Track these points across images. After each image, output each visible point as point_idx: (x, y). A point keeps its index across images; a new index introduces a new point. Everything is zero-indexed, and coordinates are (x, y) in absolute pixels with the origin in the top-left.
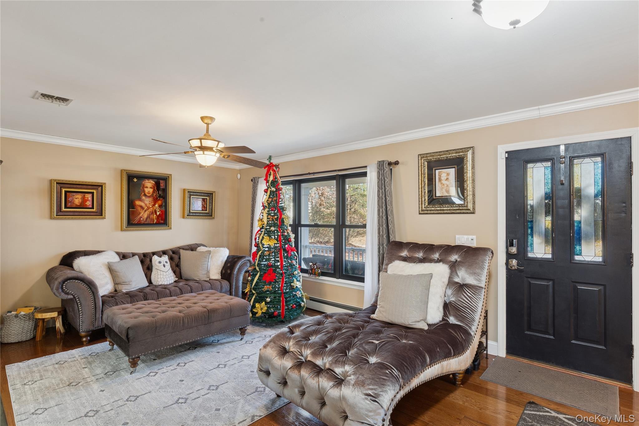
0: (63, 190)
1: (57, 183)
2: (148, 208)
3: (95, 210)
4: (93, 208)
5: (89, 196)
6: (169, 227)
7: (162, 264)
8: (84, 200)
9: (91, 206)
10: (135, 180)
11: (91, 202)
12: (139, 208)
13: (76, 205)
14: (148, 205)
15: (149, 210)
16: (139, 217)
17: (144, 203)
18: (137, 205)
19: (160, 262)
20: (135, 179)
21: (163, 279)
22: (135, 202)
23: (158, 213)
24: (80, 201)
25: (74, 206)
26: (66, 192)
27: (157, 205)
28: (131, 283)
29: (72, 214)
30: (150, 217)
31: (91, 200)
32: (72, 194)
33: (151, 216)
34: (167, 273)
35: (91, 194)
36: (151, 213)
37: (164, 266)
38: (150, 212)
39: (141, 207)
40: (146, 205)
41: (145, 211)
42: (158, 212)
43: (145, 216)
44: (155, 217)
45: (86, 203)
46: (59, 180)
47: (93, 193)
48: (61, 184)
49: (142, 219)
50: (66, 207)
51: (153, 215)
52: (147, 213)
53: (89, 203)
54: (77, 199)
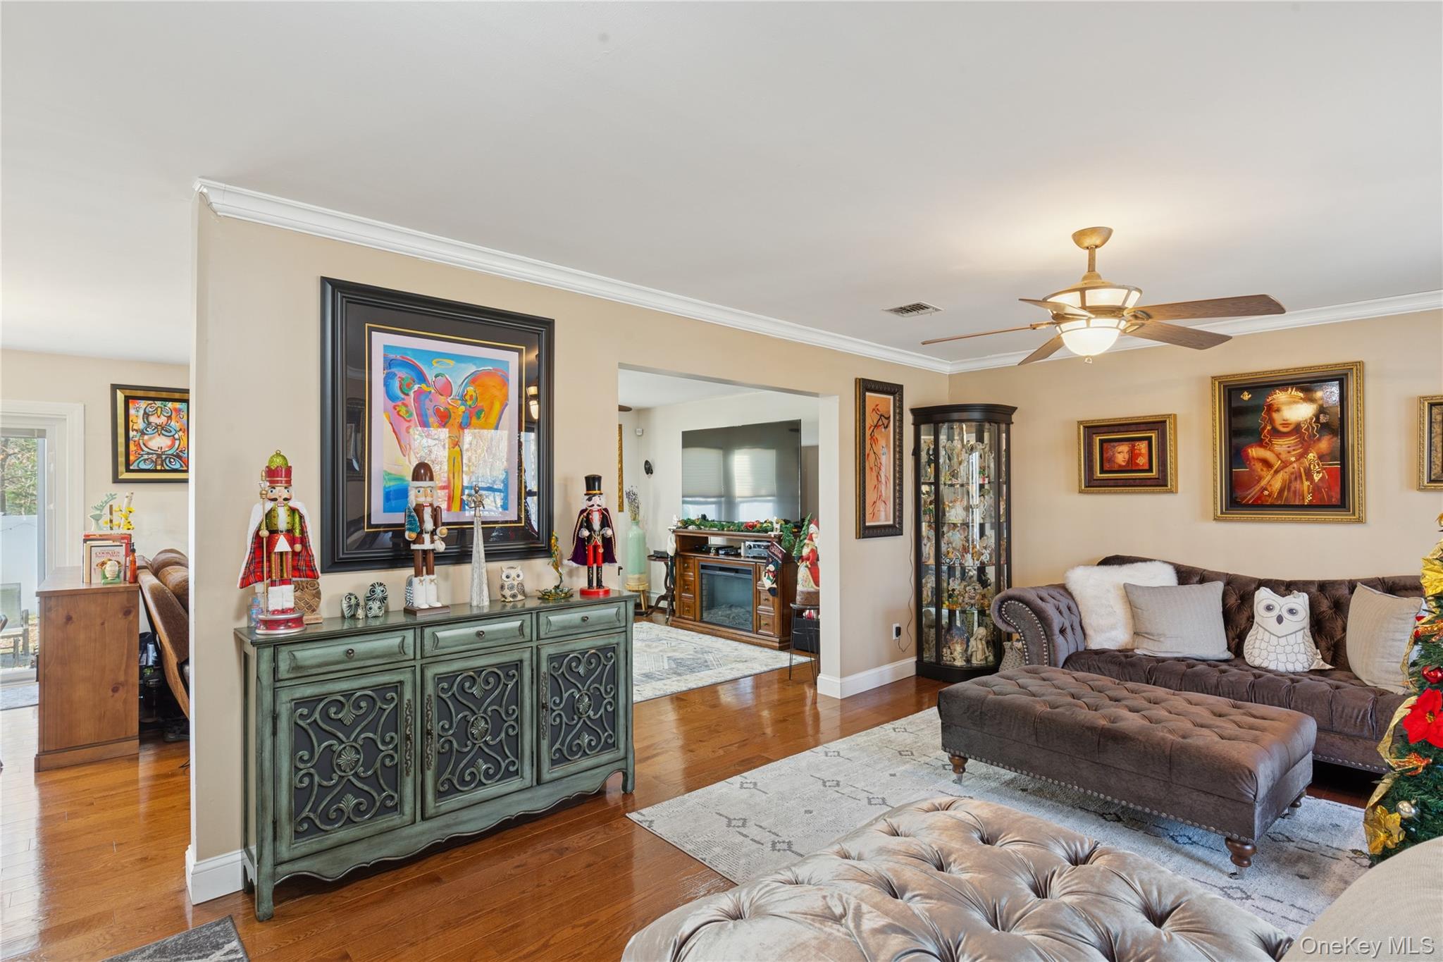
0: (1097, 439)
1: (1085, 427)
2: (1286, 464)
3: (1154, 474)
4: (1150, 470)
5: (1143, 446)
6: (1354, 514)
7: (1275, 613)
8: (1133, 455)
9: (1147, 467)
10: (1246, 396)
11: (1147, 458)
12: (1258, 466)
13: (1120, 466)
14: (1284, 456)
15: (1289, 469)
16: (1257, 488)
17: (1272, 451)
18: (1253, 458)
19: (1269, 608)
20: (1246, 393)
21: (1264, 653)
22: (1246, 451)
23: (1317, 478)
24: (1127, 456)
25: (1116, 468)
26: (1102, 442)
27: (1311, 456)
28: (1161, 639)
29: (1112, 483)
30: (1293, 488)
31: (1147, 453)
32: (1112, 444)
33: (1297, 485)
34: (1283, 641)
35: (1146, 442)
36: (1293, 477)
37: (1280, 619)
38: (1292, 473)
39: (1267, 464)
40: (1278, 456)
41: (1277, 472)
42: (1318, 472)
43: (1277, 484)
44: (1306, 488)
45: (1138, 461)
46: (1087, 421)
47: (1149, 439)
48: (1091, 429)
49: (1266, 493)
50: (1102, 471)
51: (1302, 483)
52: (1280, 476)
53: (1142, 461)
54: (1121, 454)
